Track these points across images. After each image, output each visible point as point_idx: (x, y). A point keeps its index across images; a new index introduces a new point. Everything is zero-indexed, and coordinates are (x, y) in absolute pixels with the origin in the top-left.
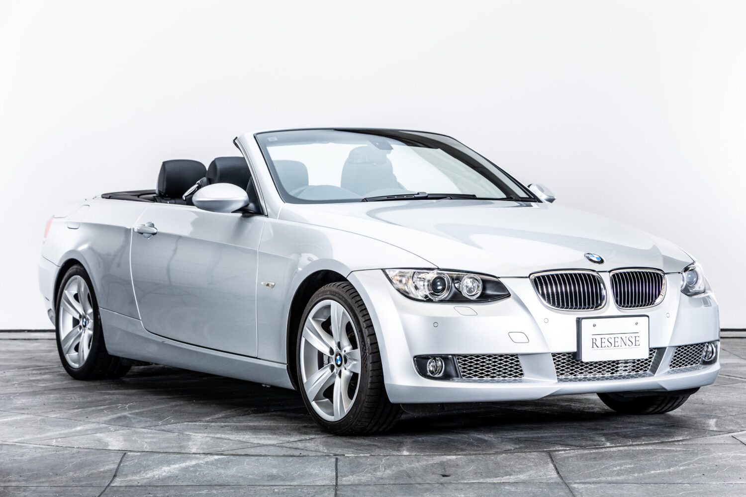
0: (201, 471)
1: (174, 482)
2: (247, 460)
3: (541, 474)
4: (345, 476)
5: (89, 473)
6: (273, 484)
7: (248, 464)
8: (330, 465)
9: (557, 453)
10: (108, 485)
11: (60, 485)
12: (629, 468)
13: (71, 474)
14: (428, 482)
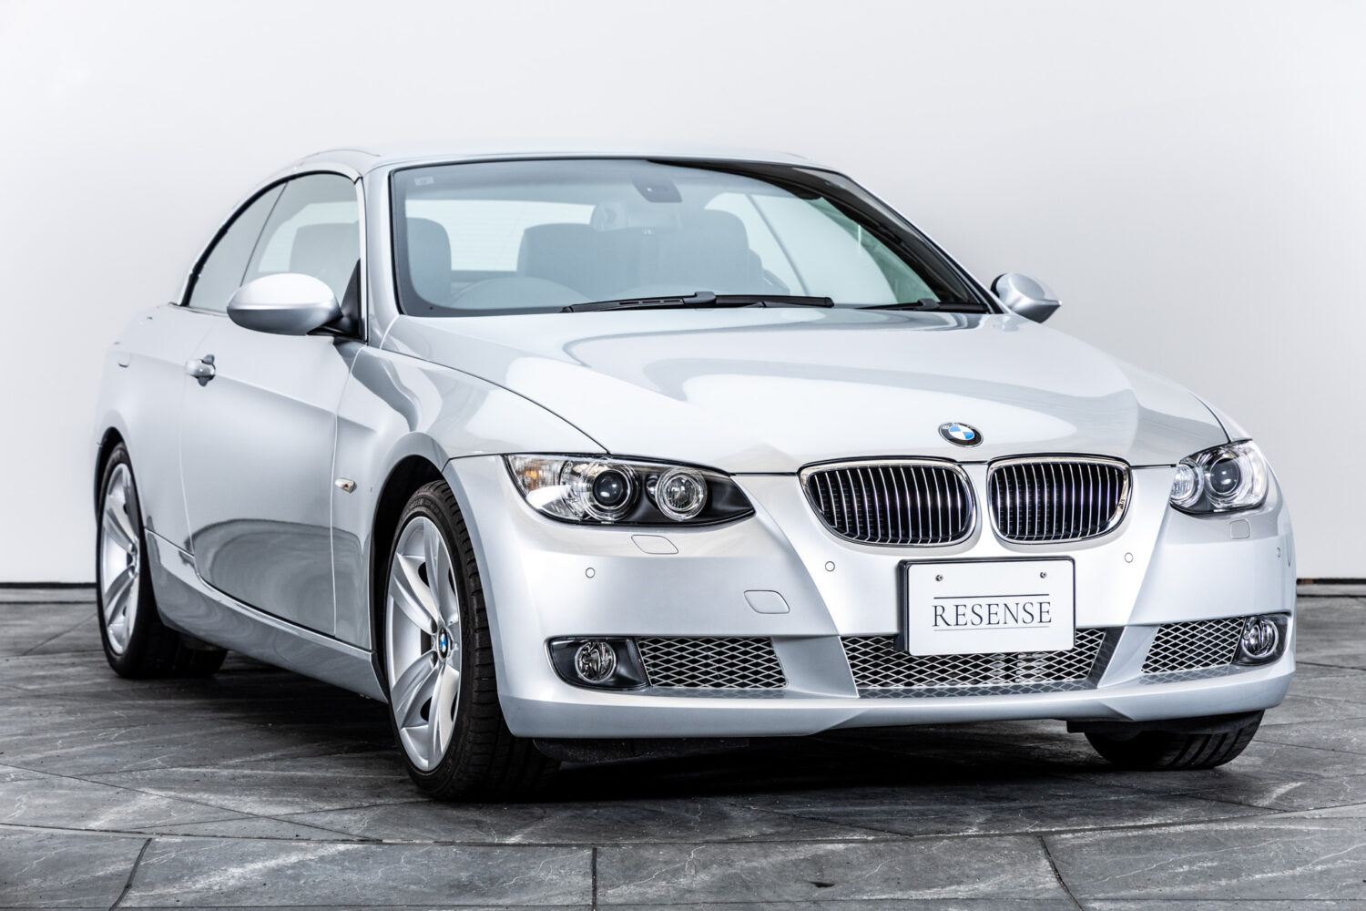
0: (309, 876)
1: (253, 900)
2: (408, 853)
3: (1024, 881)
4: (612, 886)
5: (73, 881)
6: (461, 903)
7: (409, 862)
8: (581, 863)
9: (1056, 837)
10: (115, 905)
11: (12, 905)
12: (1208, 867)
13: (36, 882)
14: (786, 898)
